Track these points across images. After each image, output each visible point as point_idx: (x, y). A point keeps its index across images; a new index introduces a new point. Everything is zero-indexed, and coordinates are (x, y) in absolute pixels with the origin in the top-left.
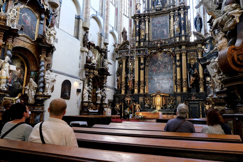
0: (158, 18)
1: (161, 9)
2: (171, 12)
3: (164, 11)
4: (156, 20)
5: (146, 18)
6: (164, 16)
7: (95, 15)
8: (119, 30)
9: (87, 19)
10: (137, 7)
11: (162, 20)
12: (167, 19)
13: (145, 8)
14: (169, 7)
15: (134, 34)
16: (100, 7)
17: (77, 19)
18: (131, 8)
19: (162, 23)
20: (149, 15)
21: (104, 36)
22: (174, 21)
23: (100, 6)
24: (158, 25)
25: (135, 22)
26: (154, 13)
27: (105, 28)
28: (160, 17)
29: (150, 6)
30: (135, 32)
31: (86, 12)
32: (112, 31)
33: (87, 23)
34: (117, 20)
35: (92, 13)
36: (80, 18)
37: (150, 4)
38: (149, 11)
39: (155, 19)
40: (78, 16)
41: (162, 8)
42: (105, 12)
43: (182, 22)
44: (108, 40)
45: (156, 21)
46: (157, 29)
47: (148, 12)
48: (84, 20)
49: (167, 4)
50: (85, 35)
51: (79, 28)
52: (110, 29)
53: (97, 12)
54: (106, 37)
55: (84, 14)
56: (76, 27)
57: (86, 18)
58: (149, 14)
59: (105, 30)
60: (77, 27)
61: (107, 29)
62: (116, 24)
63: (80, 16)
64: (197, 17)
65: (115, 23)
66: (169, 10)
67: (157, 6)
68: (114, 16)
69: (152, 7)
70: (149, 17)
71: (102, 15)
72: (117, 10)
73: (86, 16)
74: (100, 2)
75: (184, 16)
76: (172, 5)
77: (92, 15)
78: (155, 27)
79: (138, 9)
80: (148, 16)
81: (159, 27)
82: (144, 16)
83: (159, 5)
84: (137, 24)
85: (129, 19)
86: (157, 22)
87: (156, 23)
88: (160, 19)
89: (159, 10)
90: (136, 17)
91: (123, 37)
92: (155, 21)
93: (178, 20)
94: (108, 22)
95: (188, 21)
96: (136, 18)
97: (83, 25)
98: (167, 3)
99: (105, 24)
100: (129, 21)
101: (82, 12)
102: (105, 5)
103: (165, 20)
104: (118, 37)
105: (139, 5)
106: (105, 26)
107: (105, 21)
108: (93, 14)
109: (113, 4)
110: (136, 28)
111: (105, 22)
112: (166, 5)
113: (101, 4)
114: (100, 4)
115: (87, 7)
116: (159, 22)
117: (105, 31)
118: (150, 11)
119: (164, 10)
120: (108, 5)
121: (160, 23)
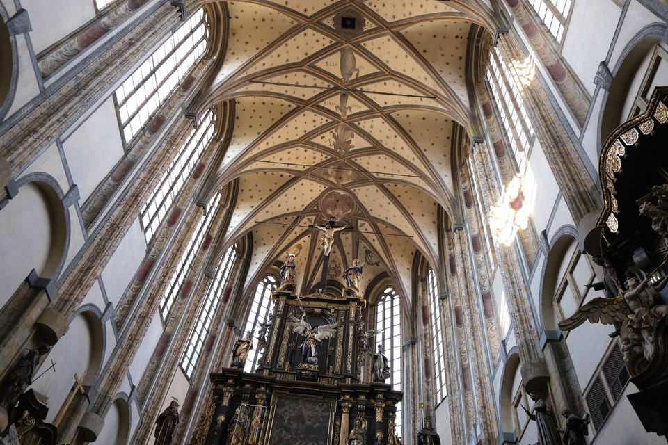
0: (298, 404)
1: (313, 376)
2: (344, 394)
3: (323, 387)
4: (290, 408)
5: (262, 392)
6: (321, 404)
7: (100, 312)
8: (147, 406)
9: (69, 304)
10: (238, 351)
11: (310, 413)
12: (326, 414)
13: (262, 362)
14: (341, 378)
15: (201, 434)
16: (122, 299)
17: (30, 286)
18: (207, 357)
19: (308, 423)
20: (271, 384)
21: (93, 401)
22: (351, 426)
23: (125, 296)
24: (294, 425)
25: (217, 394)
26: (290, 384)
27: (108, 374)
28: (307, 404)
29: (282, 359)
30: (207, 429)
31: (77, 281)
32: (126, 399)
33: (62, 315)
34: (155, 371)
35: (93, 297)
36: (47, 288)
37: (282, 354)
38: (274, 372)
39: (287, 402)
40: (39, 279)
41: (319, 376)
42: (135, 322)
43: (379, 435)
44: (102, 423)
45: (290, 413)
46: (288, 440)
47: (269, 374)
48: (55, 301)
49: (333, 368)
50: (31, 355)
51: (21, 320)
52: (124, 388)
53: (109, 304)
54: (100, 410)
55: (66, 285)
56: (6, 312)
57: (67, 301)
58: (273, 381)
59: (105, 379)
60: (10, 314)
61: (115, 379)
62: (147, 383)
63: (48, 281)
64: (427, 432)
65: (142, 378)
66: (339, 387)
67: (305, 366)
68: (152, 354)
69: (284, 364)
70: (271, 392)
71: (118, 326)
72: (165, 340)
73: (72, 294)
74: (129, 286)
75: (383, 419)
76: (349, 377)
77: (91, 305)
78: (284, 432)
79: (241, 357)
80: (267, 387)
81: (295, 434)
82: (256, 385)
83: (312, 363)
84: (225, 402)
85: (190, 388)
86: (292, 415)
87: (289, 419)
88: (304, 409)
89: (309, 380)
90: (228, 378)
91: (156, 435)
92: (286, 411)
93: (363, 426)
94: (128, 357)
95: (394, 438)
96: (227, 381)
97: (40, 317)
98: (334, 366)
99: (115, 360)
100: (189, 393)
101: (63, 276)
102: (141, 302)
103: (322, 417)
104: (136, 433)
105: (245, 346)
106: (111, 367)
107: (120, 350)
108: (97, 305)
109: (161, 316)
110: (215, 416)
111: (119, 352)
112: (331, 371)
113: (130, 293)
114: (127, 291)
115: (90, 268)
116: (300, 418)
117: (102, 385)
118: (278, 375)
119: (324, 382)
120: (153, 306)
121: (303, 422)
